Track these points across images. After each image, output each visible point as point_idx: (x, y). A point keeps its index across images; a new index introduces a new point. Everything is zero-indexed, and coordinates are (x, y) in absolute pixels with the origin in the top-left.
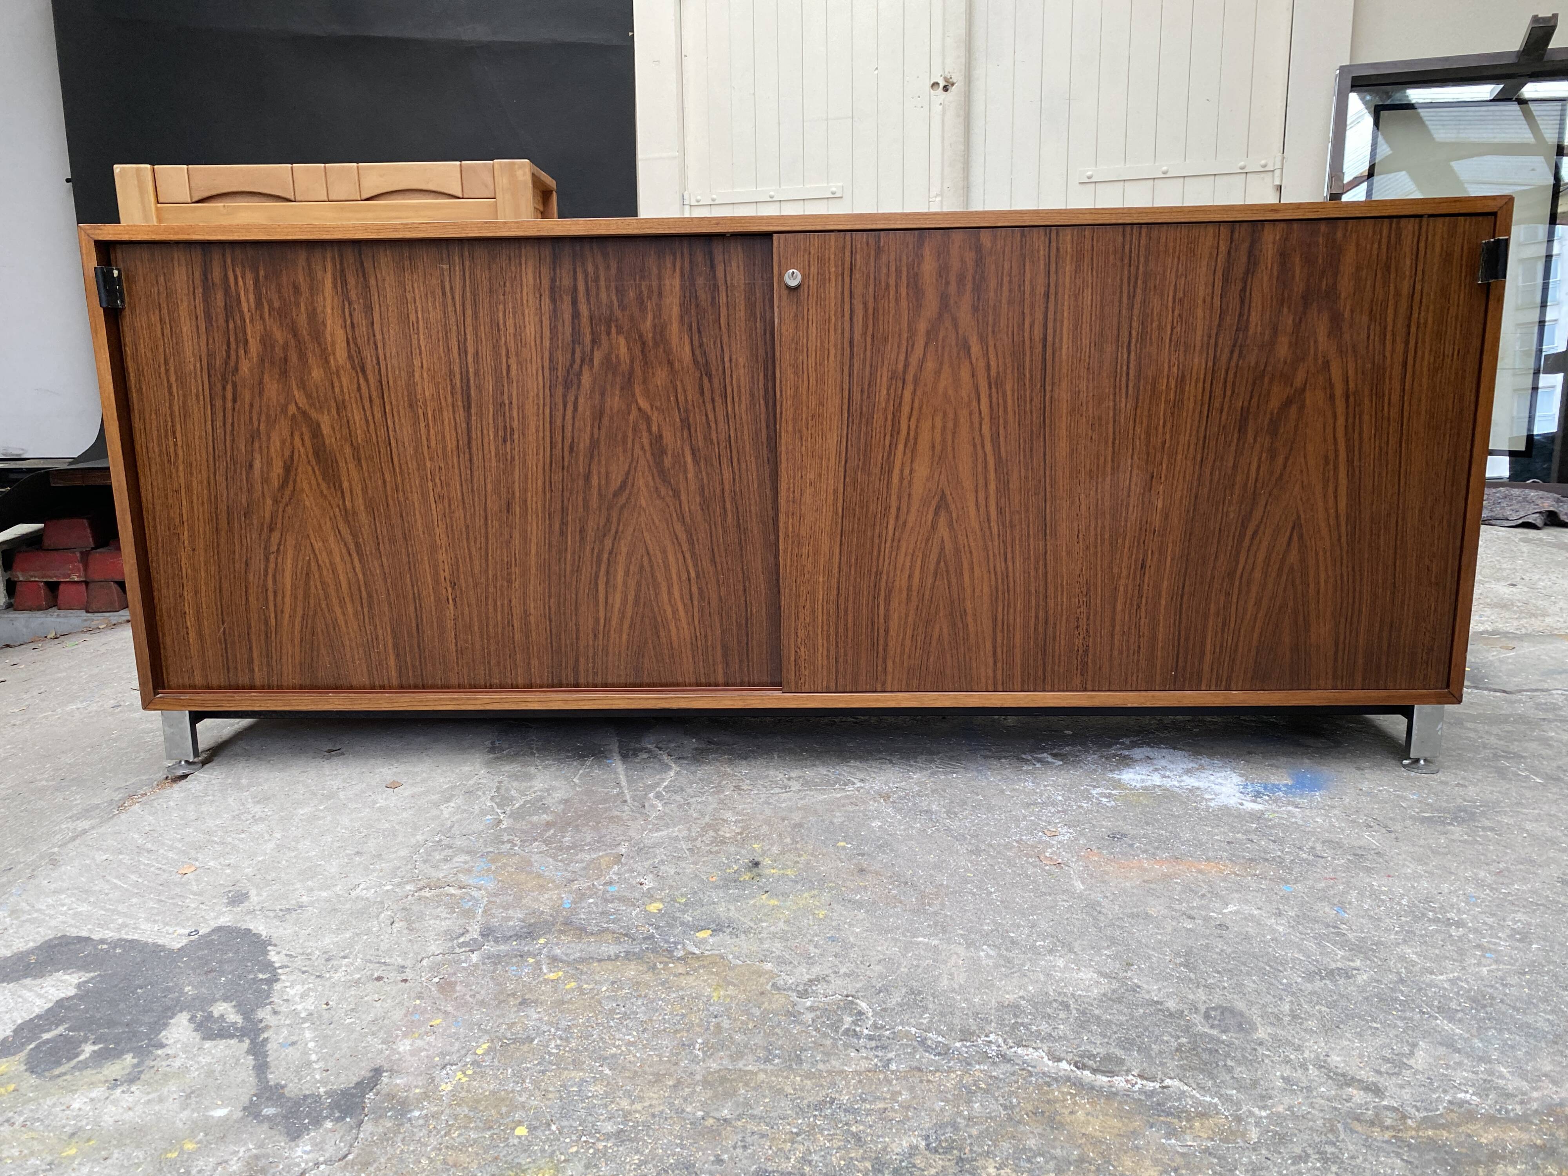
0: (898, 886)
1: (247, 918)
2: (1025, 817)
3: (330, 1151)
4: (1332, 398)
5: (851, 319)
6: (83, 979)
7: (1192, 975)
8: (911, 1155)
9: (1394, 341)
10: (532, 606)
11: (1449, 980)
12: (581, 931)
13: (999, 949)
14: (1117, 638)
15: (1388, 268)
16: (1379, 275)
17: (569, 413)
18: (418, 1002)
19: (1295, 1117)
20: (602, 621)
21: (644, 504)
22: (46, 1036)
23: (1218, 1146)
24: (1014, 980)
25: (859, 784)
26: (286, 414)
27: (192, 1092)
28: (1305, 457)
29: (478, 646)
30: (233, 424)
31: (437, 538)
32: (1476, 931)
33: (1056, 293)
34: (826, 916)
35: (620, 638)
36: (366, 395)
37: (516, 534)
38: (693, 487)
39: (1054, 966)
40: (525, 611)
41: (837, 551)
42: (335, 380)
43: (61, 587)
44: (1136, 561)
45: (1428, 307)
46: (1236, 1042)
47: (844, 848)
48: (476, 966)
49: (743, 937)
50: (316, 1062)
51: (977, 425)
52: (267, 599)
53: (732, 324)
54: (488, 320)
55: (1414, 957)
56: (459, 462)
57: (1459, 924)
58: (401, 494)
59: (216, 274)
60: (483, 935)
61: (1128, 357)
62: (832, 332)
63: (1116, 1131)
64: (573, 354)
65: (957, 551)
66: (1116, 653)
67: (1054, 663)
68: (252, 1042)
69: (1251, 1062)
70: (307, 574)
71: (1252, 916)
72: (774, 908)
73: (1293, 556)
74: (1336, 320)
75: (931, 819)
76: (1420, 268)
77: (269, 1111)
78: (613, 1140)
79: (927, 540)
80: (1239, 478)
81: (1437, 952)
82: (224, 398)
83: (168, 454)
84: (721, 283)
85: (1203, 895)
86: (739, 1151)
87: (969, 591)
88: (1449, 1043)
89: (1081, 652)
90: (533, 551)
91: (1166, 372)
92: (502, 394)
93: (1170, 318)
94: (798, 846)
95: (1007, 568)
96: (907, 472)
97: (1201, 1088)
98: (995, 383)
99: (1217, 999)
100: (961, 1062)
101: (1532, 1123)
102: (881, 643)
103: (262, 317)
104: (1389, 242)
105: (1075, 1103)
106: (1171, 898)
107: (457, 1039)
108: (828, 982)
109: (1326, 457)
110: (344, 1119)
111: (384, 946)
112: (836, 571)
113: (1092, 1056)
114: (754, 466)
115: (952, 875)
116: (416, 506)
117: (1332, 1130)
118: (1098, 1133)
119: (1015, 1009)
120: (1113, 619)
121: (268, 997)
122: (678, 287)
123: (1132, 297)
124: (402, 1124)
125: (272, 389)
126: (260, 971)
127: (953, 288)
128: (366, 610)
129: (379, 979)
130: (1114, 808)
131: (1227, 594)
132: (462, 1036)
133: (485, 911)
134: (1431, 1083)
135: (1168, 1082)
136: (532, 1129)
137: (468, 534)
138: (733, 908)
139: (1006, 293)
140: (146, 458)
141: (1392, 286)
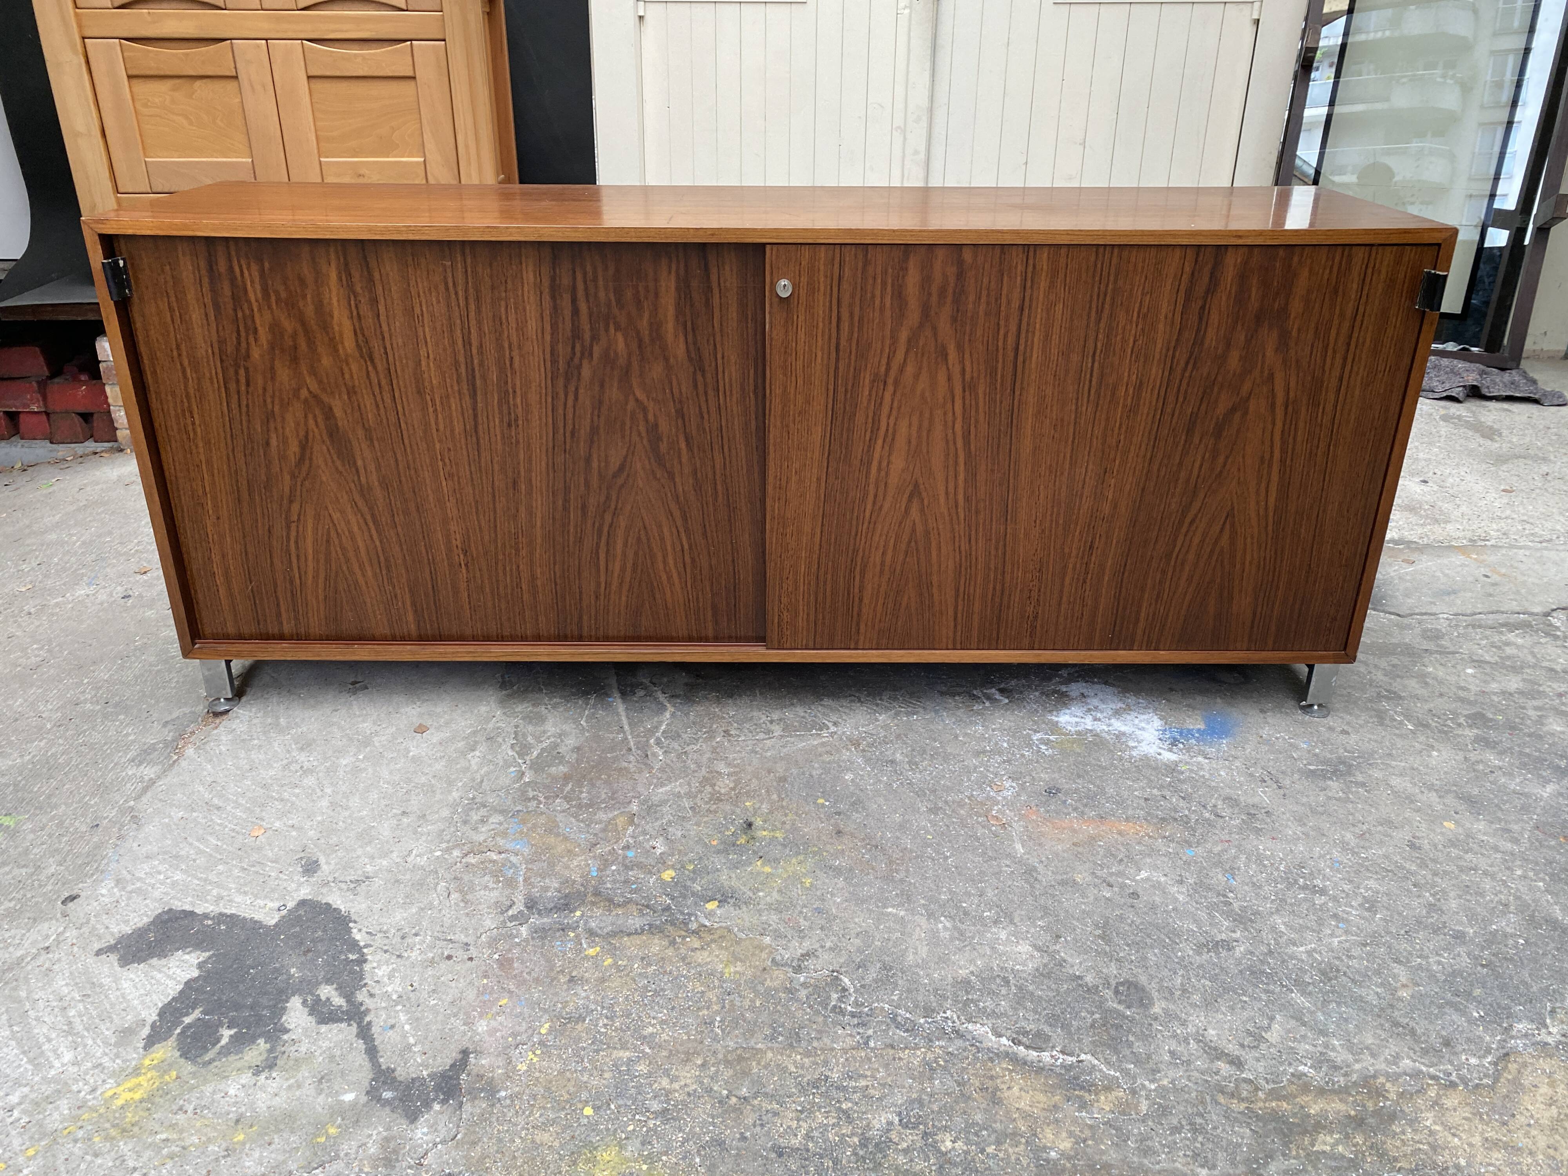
0: (870, 850)
1: (324, 890)
2: (976, 767)
3: (443, 1133)
4: (1273, 406)
5: (838, 326)
6: (201, 959)
7: (1107, 948)
8: (888, 1131)
9: (1333, 358)
10: (539, 571)
11: (1307, 952)
12: (611, 903)
13: (954, 920)
14: (1063, 606)
15: (1336, 291)
16: (1327, 300)
17: (570, 402)
18: (485, 981)
19: (1175, 1090)
20: (603, 585)
21: (641, 485)
22: (187, 1020)
23: (1117, 1118)
24: (966, 954)
25: (833, 729)
26: (298, 398)
27: (322, 1078)
28: (1243, 457)
29: (490, 604)
30: (247, 406)
31: (449, 511)
32: (1335, 899)
33: (1030, 307)
34: (812, 884)
35: (620, 598)
36: (375, 381)
37: (522, 509)
38: (686, 470)
39: (998, 939)
40: (532, 576)
41: (818, 531)
42: (344, 367)
43: (21, 416)
44: (1085, 542)
45: (1367, 328)
46: (1137, 1017)
47: (823, 805)
48: (526, 940)
49: (744, 909)
50: (415, 1045)
51: (950, 424)
52: (290, 562)
53: (725, 324)
54: (490, 315)
55: (1283, 928)
56: (467, 444)
57: (1323, 892)
58: (413, 472)
59: (222, 266)
60: (527, 907)
61: (1092, 366)
62: (819, 339)
63: (1042, 1105)
64: (573, 348)
65: (927, 533)
66: (1061, 619)
67: (1007, 627)
68: (359, 1025)
69: (1145, 1038)
70: (328, 541)
71: (1159, 882)
72: (768, 875)
73: (1225, 541)
74: (1284, 338)
75: (896, 771)
76: (1365, 292)
77: (387, 1095)
78: (660, 1119)
79: (901, 523)
80: (1183, 475)
81: (1301, 921)
82: (238, 381)
83: (187, 433)
84: (715, 285)
85: (1121, 860)
86: (758, 1129)
87: (935, 568)
88: (1298, 1016)
89: (1031, 618)
90: (539, 524)
91: (1126, 379)
92: (506, 383)
93: (1133, 332)
94: (784, 804)
95: (970, 548)
96: (884, 464)
97: (1108, 1063)
98: (969, 387)
99: (1125, 975)
100: (924, 1038)
101: (1350, 1094)
102: (856, 609)
103: (270, 307)
104: (1339, 268)
105: (1012, 1079)
106: (1095, 863)
107: (523, 1019)
108: (817, 957)
109: (1262, 458)
110: (448, 1102)
111: (447, 922)
112: (817, 547)
113: (1026, 1033)
114: (743, 453)
115: (914, 837)
116: (428, 481)
117: (1202, 1102)
118: (1028, 1108)
119: (965, 984)
120: (1061, 591)
121: (362, 979)
122: (673, 289)
123: (1100, 312)
124: (493, 1105)
125: (284, 374)
126: (350, 952)
127: (934, 299)
128: (384, 572)
129: (449, 957)
130: (1052, 757)
131: (1164, 572)
132: (526, 1015)
133: (525, 880)
134: (1280, 1057)
135: (1083, 1057)
136: (596, 1109)
137: (477, 508)
138: (733, 876)
139: (983, 306)
140: (165, 435)
141: (1338, 308)
